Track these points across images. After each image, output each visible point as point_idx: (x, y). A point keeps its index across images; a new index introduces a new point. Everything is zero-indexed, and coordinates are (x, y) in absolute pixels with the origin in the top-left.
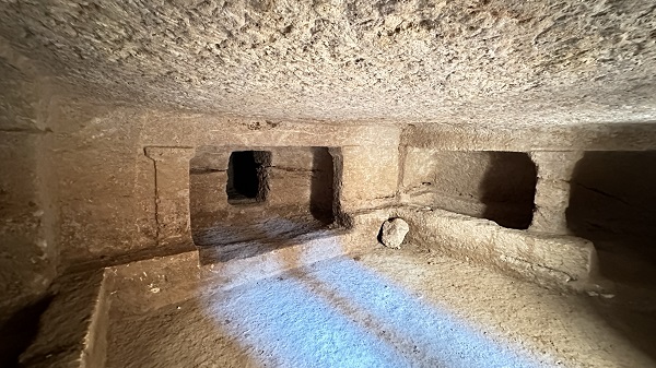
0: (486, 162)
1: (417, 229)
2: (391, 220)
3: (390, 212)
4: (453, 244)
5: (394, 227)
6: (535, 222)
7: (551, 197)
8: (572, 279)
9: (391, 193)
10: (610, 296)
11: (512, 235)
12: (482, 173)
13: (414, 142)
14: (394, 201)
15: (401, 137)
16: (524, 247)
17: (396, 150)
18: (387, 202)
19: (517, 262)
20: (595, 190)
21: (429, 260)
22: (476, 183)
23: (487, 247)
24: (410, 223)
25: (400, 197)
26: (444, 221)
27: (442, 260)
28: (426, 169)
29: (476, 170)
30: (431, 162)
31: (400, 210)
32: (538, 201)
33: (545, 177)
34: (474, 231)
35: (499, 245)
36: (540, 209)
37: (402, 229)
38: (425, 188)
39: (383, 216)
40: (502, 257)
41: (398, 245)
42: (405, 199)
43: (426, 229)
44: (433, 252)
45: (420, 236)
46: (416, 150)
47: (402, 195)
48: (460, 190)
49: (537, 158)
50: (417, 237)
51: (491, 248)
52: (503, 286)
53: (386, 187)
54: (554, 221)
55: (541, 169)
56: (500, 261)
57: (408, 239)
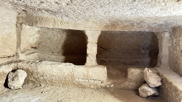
0: (64, 36)
1: (32, 74)
2: (14, 71)
3: (12, 66)
4: (54, 78)
5: (16, 76)
6: (87, 61)
7: (92, 50)
8: (102, 83)
9: (12, 54)
10: (113, 86)
11: (81, 68)
12: (63, 41)
13: (27, 21)
14: (15, 59)
15: (18, 18)
16: (86, 73)
17: (14, 26)
18: (10, 60)
19: (83, 80)
20: (101, 47)
21: (42, 91)
22: (60, 46)
23: (71, 76)
24: (27, 71)
25: (18, 57)
26: (48, 67)
27: (49, 88)
28: (33, 40)
29: (60, 40)
30: (36, 36)
31: (20, 64)
32: (88, 52)
33: (90, 42)
34: (64, 69)
35: (76, 74)
36: (89, 55)
37: (22, 76)
38: (33, 50)
39: (7, 69)
40: (77, 79)
41: (20, 86)
42: (22, 57)
43: (38, 73)
44: (43, 85)
45: (34, 78)
46: (28, 27)
47: (20, 54)
48: (53, 50)
49: (88, 33)
50: (32, 79)
51: (72, 76)
52: (79, 93)
53: (8, 50)
54: (94, 60)
55: (89, 38)
56: (76, 82)
57: (27, 81)
